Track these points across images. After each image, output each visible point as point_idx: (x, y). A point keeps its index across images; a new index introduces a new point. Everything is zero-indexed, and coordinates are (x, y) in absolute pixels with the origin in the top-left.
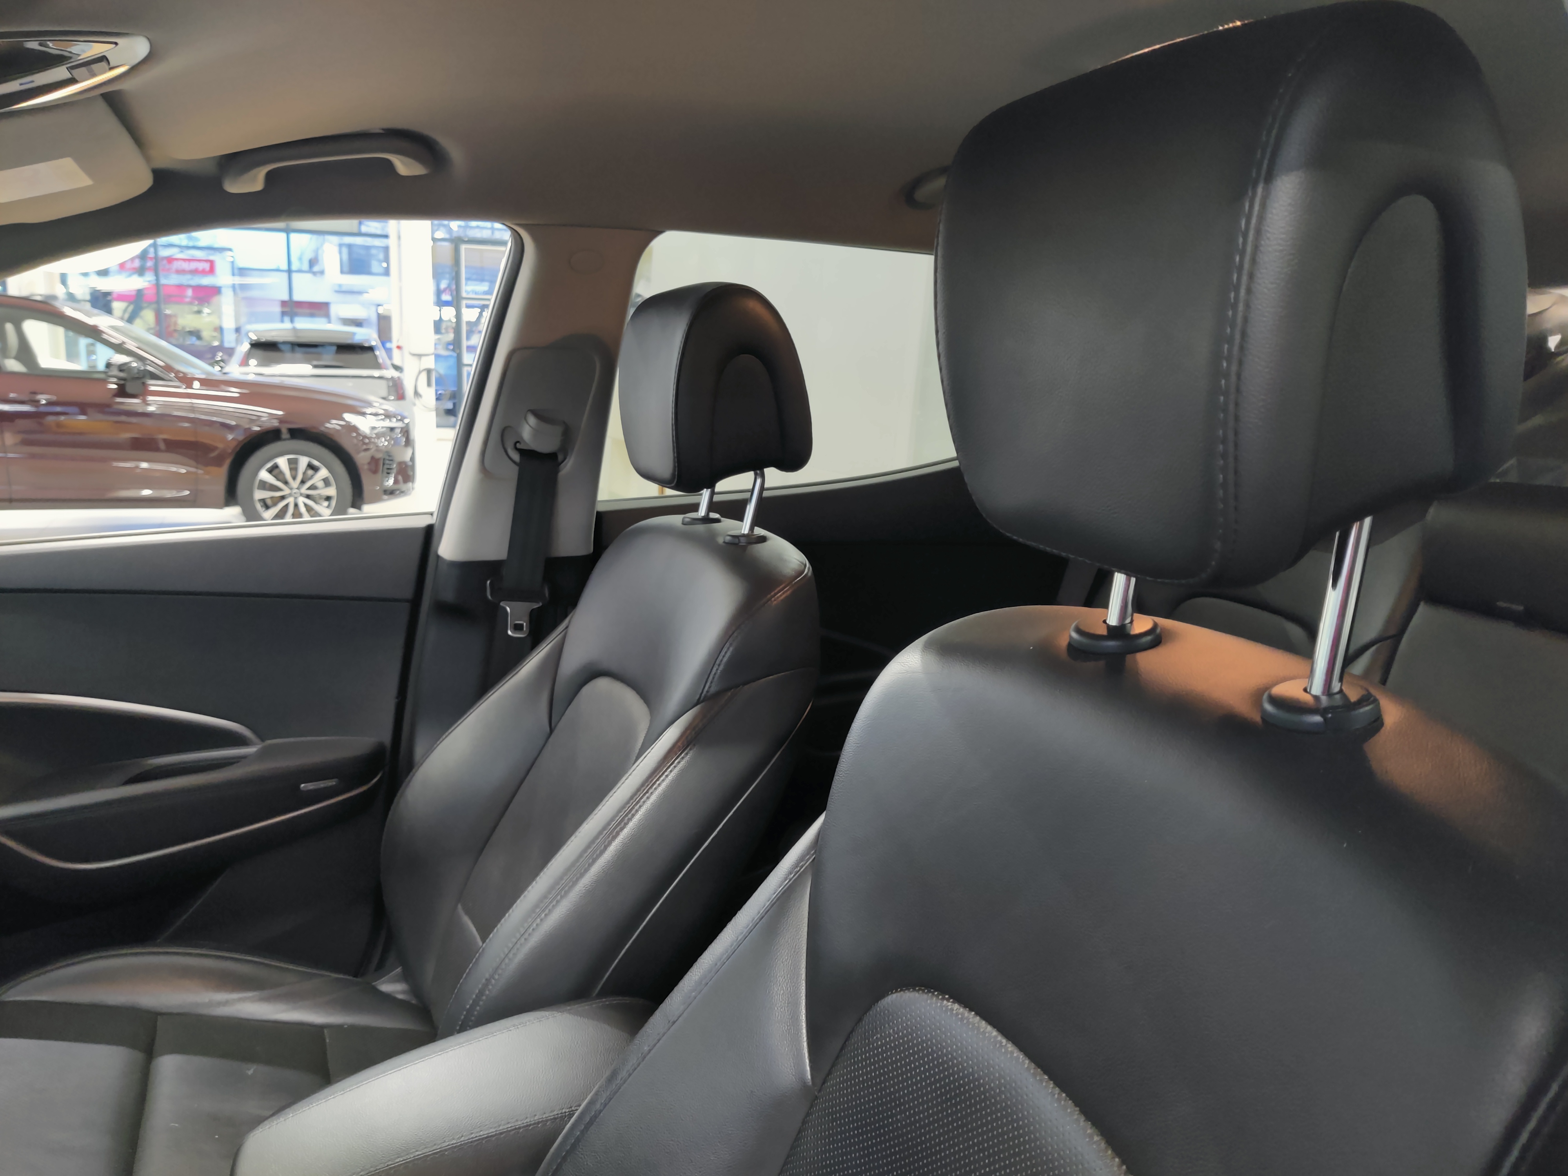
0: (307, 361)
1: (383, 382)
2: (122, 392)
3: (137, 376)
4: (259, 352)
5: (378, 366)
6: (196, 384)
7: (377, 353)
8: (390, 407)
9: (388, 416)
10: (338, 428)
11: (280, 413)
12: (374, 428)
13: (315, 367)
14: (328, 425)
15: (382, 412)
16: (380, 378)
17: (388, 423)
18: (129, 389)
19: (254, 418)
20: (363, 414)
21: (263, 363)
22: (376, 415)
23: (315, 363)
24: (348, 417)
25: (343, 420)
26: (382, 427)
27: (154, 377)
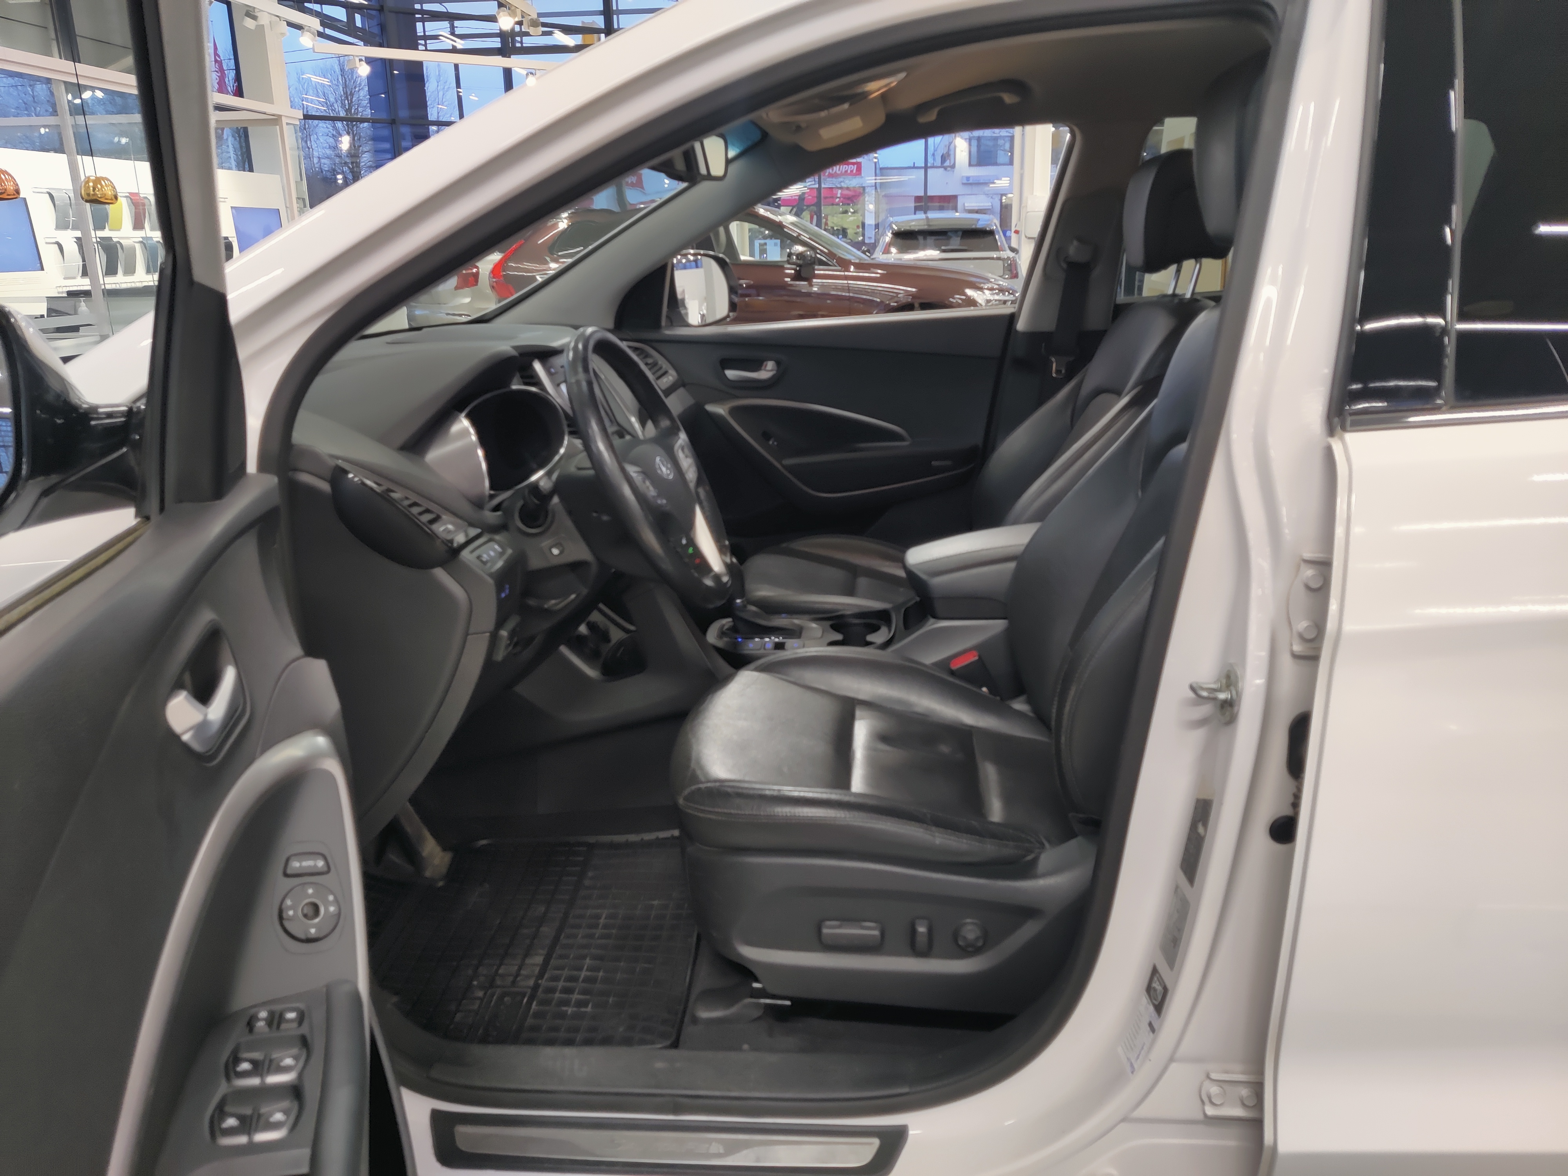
0: (937, 247)
1: (1001, 262)
2: (798, 276)
3: (809, 262)
4: (899, 241)
5: (996, 248)
6: (852, 268)
7: (997, 237)
8: (1004, 283)
9: (1002, 290)
10: (960, 301)
11: (914, 290)
12: (988, 301)
13: (944, 251)
14: (951, 300)
15: (996, 287)
16: (999, 259)
17: (1001, 297)
18: (803, 275)
19: (895, 295)
20: (981, 289)
21: (903, 250)
22: (991, 289)
23: (943, 248)
24: (969, 292)
25: (965, 294)
26: (996, 300)
27: (822, 263)
